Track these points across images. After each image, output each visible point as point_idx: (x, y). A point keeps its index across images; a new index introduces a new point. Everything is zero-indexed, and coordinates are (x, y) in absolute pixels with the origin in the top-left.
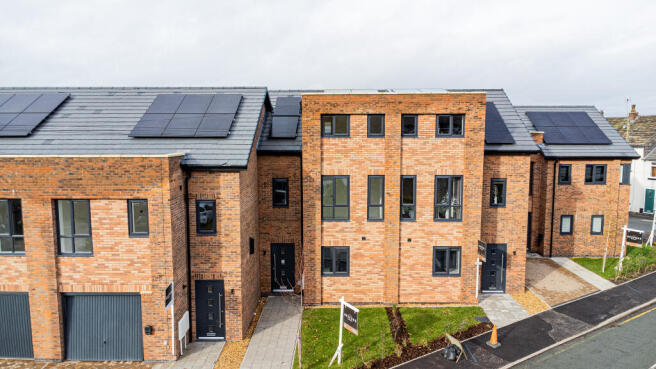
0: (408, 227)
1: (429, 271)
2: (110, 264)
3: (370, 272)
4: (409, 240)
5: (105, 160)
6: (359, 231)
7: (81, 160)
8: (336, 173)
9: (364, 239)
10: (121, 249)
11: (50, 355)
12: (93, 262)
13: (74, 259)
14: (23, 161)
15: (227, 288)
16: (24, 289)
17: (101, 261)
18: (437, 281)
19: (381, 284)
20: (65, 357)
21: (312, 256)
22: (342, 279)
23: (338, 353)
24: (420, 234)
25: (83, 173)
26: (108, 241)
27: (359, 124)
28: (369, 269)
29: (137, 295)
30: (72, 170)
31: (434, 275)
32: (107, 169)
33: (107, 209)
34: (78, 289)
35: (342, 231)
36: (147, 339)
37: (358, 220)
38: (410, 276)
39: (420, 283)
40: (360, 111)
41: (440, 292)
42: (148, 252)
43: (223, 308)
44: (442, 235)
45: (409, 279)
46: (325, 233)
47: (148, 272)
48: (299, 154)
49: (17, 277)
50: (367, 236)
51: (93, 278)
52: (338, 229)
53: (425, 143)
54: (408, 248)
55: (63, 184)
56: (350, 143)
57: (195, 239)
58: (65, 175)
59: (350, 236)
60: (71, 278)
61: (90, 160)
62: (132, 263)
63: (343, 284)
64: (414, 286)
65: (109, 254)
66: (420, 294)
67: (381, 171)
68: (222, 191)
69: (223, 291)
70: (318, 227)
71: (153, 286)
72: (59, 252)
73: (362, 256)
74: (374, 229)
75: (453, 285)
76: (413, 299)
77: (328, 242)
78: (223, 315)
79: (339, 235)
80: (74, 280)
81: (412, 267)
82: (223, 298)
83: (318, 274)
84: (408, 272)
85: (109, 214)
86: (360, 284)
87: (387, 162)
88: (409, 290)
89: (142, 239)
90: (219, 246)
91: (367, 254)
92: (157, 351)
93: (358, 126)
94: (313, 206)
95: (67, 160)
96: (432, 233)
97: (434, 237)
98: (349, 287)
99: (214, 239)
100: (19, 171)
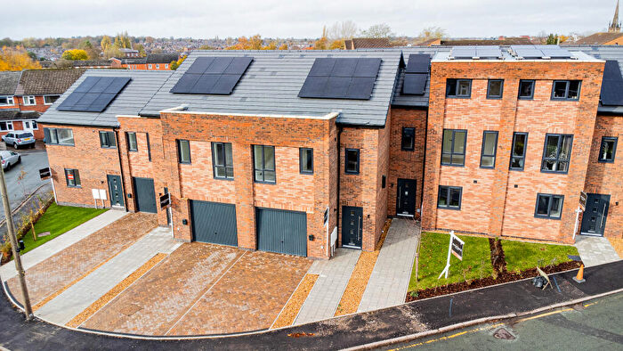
0: (515, 176)
1: (532, 213)
2: (287, 191)
3: (477, 209)
4: (516, 186)
5: (286, 120)
6: (472, 175)
7: (270, 119)
8: (456, 128)
9: (475, 182)
10: (294, 181)
11: (249, 246)
12: (276, 189)
13: (264, 186)
14: (233, 118)
15: (365, 214)
16: (233, 202)
17: (281, 188)
18: (537, 221)
19: (487, 219)
20: (257, 249)
21: (431, 192)
22: (455, 212)
23: (446, 270)
24: (525, 181)
25: (271, 128)
26: (286, 175)
27: (480, 87)
28: (478, 206)
29: (305, 214)
30: (264, 125)
31: (536, 216)
32: (286, 126)
33: (285, 154)
34: (266, 205)
35: (457, 174)
36: (310, 243)
37: (472, 167)
38: (514, 215)
39: (523, 222)
40: (481, 77)
41: (541, 231)
42: (312, 185)
43: (361, 227)
44: (547, 185)
45: (512, 217)
46: (442, 175)
47: (312, 198)
48: (426, 109)
49: (229, 194)
50: (478, 180)
51: (276, 199)
52: (453, 172)
53: (539, 106)
54: (515, 192)
55: (259, 134)
56: (470, 103)
57: (344, 177)
58: (260, 129)
59: (463, 179)
60: (262, 197)
61: (276, 119)
62: (301, 191)
63: (455, 216)
64: (516, 224)
65: (286, 184)
66: (522, 230)
67: (496, 127)
68: (365, 143)
69: (362, 216)
70: (437, 170)
71: (315, 209)
72: (254, 180)
73: (473, 195)
74: (485, 176)
75: (553, 226)
76: (515, 234)
77: (445, 182)
78: (361, 232)
79: (454, 178)
80: (264, 199)
81: (516, 208)
82: (361, 220)
83: (435, 206)
84: (512, 212)
85: (287, 158)
86: (469, 218)
87: (502, 121)
88: (512, 227)
89: (308, 176)
90: (361, 183)
91: (477, 194)
92: (316, 252)
93: (479, 89)
94: (434, 153)
95: (261, 118)
96: (538, 182)
97: (539, 186)
98: (460, 218)
99: (358, 177)
100: (231, 125)
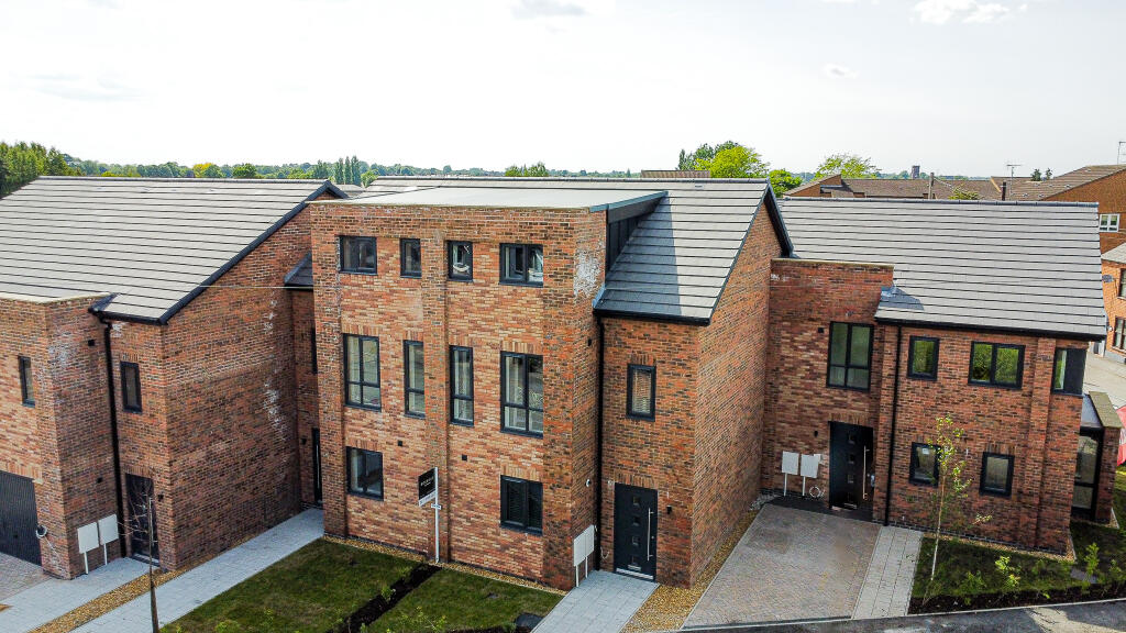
0: (460, 435)
1: (496, 516)
2: (11, 436)
3: (409, 501)
4: (464, 458)
6: (393, 429)
8: (362, 332)
9: (400, 444)
10: (18, 419)
15: (155, 491)
18: (506, 536)
22: (375, 504)
24: (481, 450)
27: (388, 254)
28: (409, 494)
29: (31, 483)
31: (504, 524)
35: (371, 425)
37: (392, 412)
38: (468, 519)
39: (484, 535)
44: (513, 458)
45: (465, 523)
46: (348, 427)
48: (312, 291)
50: (404, 441)
52: (365, 421)
53: (483, 293)
54: (463, 471)
56: (379, 284)
57: (121, 416)
59: (382, 436)
62: (28, 439)
63: (375, 512)
64: (474, 539)
66: (483, 553)
67: (418, 334)
73: (399, 472)
74: (413, 430)
75: (533, 549)
76: (472, 559)
77: (353, 439)
79: (368, 432)
81: (470, 505)
84: (464, 512)
86: (398, 518)
88: (467, 543)
89: (30, 410)
91: (404, 469)
93: (387, 257)
94: (330, 381)
96: (498, 452)
97: (502, 459)
98: (384, 518)
